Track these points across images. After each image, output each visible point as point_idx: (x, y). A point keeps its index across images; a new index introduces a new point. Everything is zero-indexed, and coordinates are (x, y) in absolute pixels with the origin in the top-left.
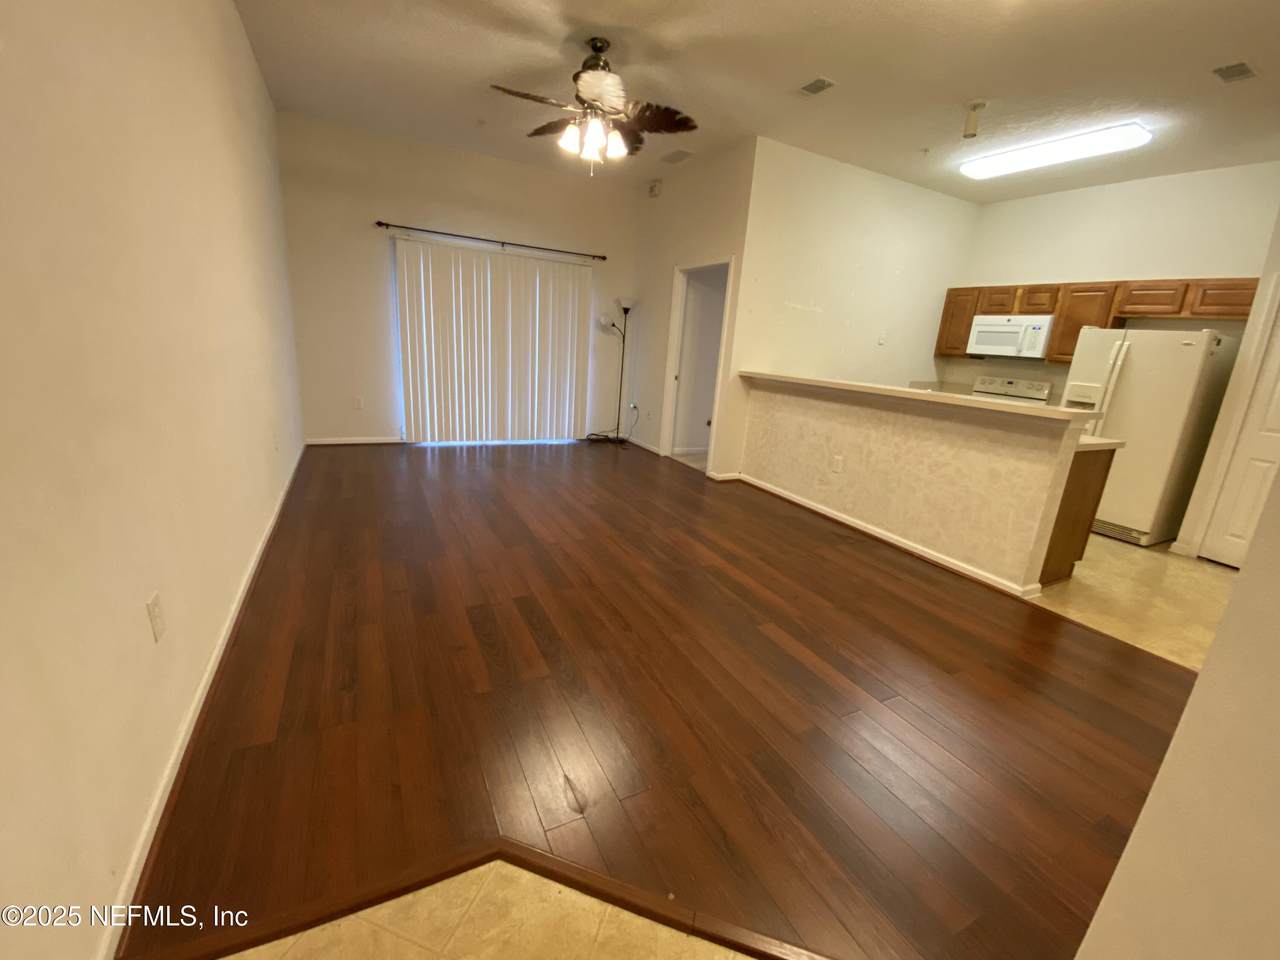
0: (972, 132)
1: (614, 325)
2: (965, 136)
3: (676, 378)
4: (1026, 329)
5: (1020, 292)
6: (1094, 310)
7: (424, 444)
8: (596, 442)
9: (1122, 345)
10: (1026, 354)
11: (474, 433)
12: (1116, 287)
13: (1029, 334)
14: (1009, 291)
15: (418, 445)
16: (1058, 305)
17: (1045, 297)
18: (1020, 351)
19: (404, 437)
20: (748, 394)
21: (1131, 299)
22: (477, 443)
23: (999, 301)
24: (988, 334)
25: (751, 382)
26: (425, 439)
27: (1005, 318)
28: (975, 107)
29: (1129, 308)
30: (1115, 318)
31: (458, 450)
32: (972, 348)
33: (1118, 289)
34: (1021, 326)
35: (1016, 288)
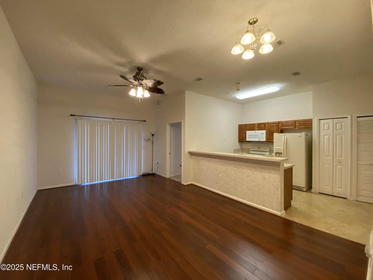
0: (238, 89)
1: (149, 139)
2: (237, 90)
3: (169, 153)
4: (260, 134)
5: (256, 125)
6: (275, 129)
7: (84, 184)
8: (145, 175)
9: (285, 137)
10: (261, 140)
11: (103, 178)
12: (279, 123)
13: (261, 135)
14: (254, 125)
15: (82, 185)
16: (266, 128)
17: (263, 126)
18: (260, 140)
19: (77, 183)
20: (191, 157)
21: (283, 125)
22: (104, 181)
23: (252, 127)
24: (251, 136)
25: (191, 154)
26: (84, 183)
27: (254, 131)
28: (238, 84)
29: (283, 128)
30: (280, 130)
31: (96, 185)
32: (248, 140)
33: (280, 123)
34: (258, 133)
35: (255, 124)
